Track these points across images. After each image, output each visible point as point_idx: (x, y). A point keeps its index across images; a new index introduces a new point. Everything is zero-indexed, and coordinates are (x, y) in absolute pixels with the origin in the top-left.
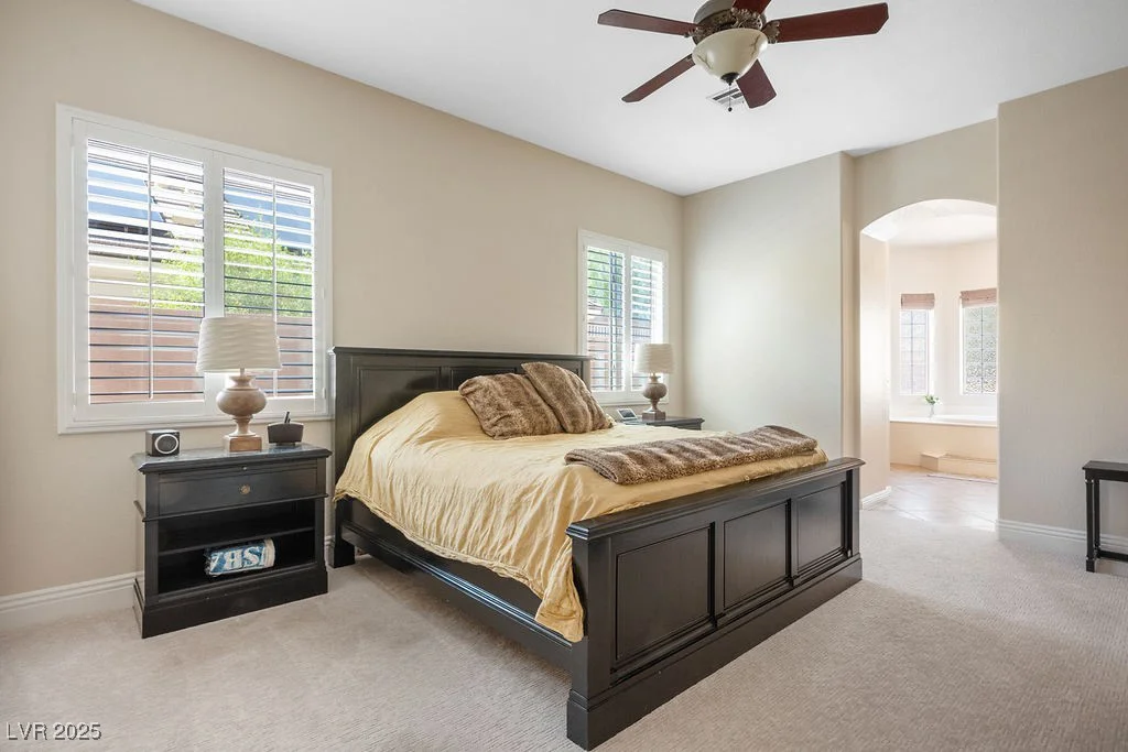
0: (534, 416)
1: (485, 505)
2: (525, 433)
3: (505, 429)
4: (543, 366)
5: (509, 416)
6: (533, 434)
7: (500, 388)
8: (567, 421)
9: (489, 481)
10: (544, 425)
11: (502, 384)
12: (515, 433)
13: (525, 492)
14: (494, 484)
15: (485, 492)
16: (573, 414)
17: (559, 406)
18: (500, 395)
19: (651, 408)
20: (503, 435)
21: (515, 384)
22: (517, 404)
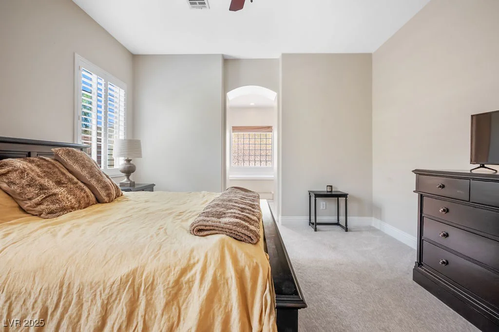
0: (78, 192)
1: (125, 297)
2: (73, 208)
3: (53, 207)
4: (73, 151)
5: (55, 194)
6: (80, 208)
7: (38, 170)
8: (103, 194)
9: (124, 270)
10: (86, 199)
11: (38, 166)
12: (64, 210)
13: (184, 272)
14: (134, 272)
15: (123, 283)
16: (106, 187)
17: (93, 182)
18: (39, 176)
19: (126, 179)
20: (52, 213)
21: (50, 166)
22: (59, 183)
